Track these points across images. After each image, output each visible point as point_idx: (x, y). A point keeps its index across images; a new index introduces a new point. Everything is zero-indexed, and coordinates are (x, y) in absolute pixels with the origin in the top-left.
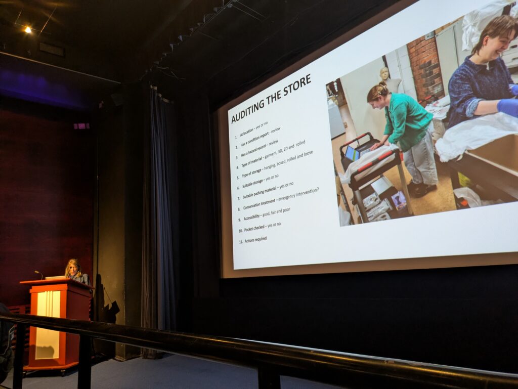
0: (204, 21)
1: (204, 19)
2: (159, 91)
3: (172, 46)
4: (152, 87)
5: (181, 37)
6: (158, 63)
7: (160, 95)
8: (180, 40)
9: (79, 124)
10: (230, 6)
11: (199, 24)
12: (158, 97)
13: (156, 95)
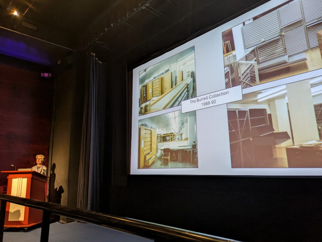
0: (127, 16)
1: (127, 15)
2: (96, 56)
3: (106, 29)
4: (92, 53)
5: (112, 25)
6: (97, 39)
7: (97, 59)
8: (111, 26)
9: (45, 74)
10: (144, 8)
11: (124, 18)
12: (95, 60)
13: (94, 59)
